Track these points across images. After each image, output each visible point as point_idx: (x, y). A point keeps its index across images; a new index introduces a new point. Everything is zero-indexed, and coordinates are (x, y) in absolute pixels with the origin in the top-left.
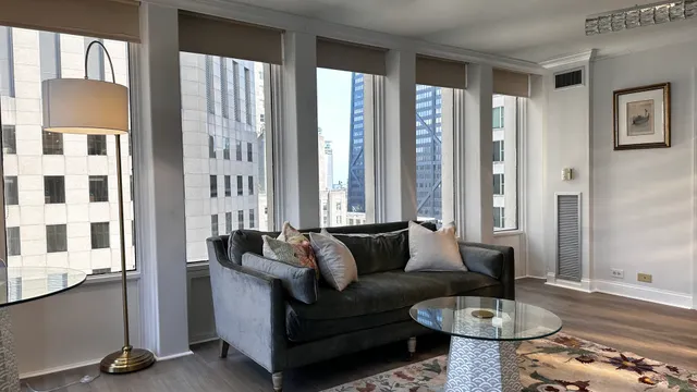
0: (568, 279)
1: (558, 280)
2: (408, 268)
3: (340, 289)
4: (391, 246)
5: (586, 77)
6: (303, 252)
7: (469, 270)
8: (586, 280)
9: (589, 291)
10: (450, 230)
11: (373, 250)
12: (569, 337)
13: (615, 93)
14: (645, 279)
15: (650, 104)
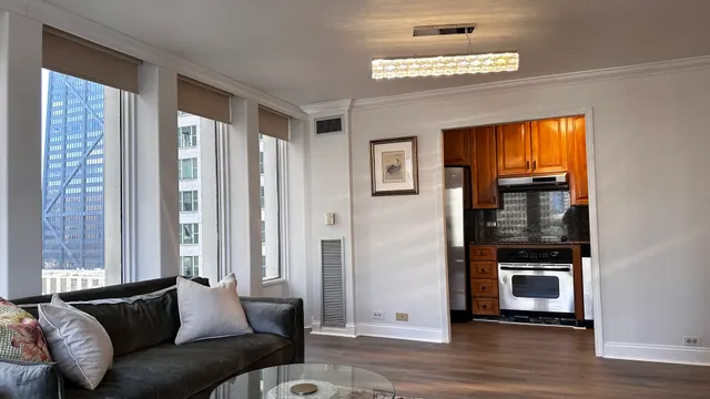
0: (333, 326)
1: (324, 328)
2: (179, 339)
3: (92, 386)
4: (155, 313)
5: (345, 124)
6: (28, 337)
7: (255, 331)
8: (350, 325)
9: (354, 336)
10: (231, 284)
11: (131, 321)
12: (360, 390)
13: (371, 142)
14: (402, 317)
15: (400, 155)
